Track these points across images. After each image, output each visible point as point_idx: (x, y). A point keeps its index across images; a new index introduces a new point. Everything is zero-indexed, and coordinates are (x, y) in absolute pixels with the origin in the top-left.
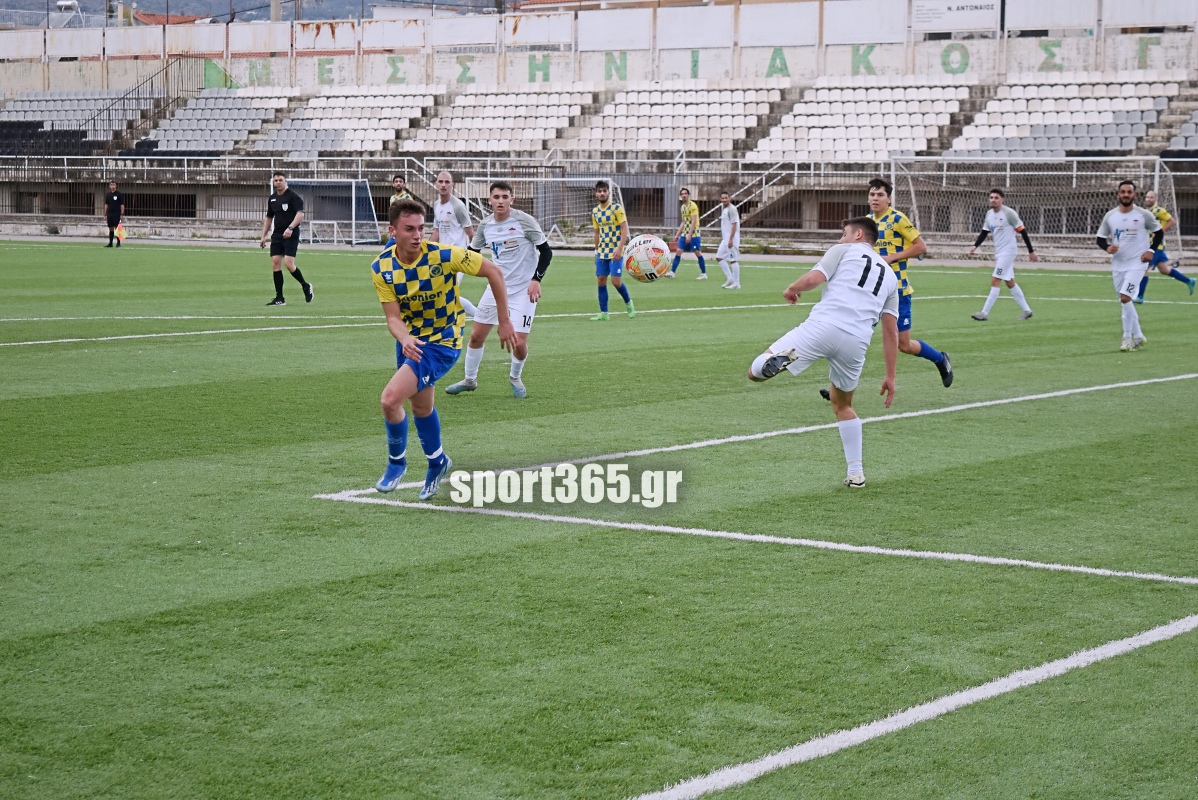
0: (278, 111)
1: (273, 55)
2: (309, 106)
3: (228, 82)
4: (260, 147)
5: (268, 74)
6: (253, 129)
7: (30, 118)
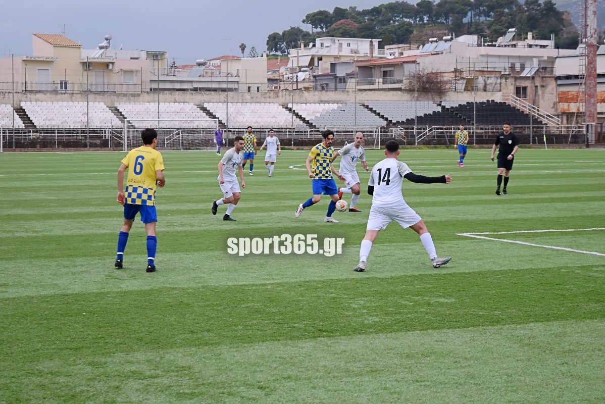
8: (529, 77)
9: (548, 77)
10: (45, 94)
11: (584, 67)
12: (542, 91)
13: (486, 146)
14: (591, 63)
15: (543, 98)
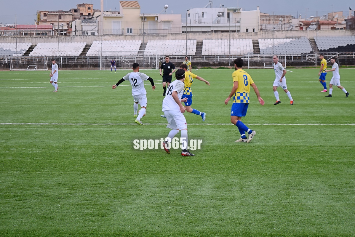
10: (110, 36)
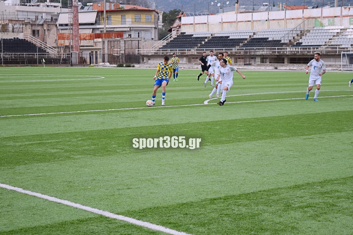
0: (337, 33)
1: (335, 17)
2: (347, 31)
3: (322, 25)
4: (332, 43)
5: (334, 22)
6: (330, 38)
7: (265, 37)
8: (40, 24)
9: (51, 25)
11: (71, 19)
12: (48, 32)
13: (10, 65)
14: (75, 17)
15: (49, 37)
